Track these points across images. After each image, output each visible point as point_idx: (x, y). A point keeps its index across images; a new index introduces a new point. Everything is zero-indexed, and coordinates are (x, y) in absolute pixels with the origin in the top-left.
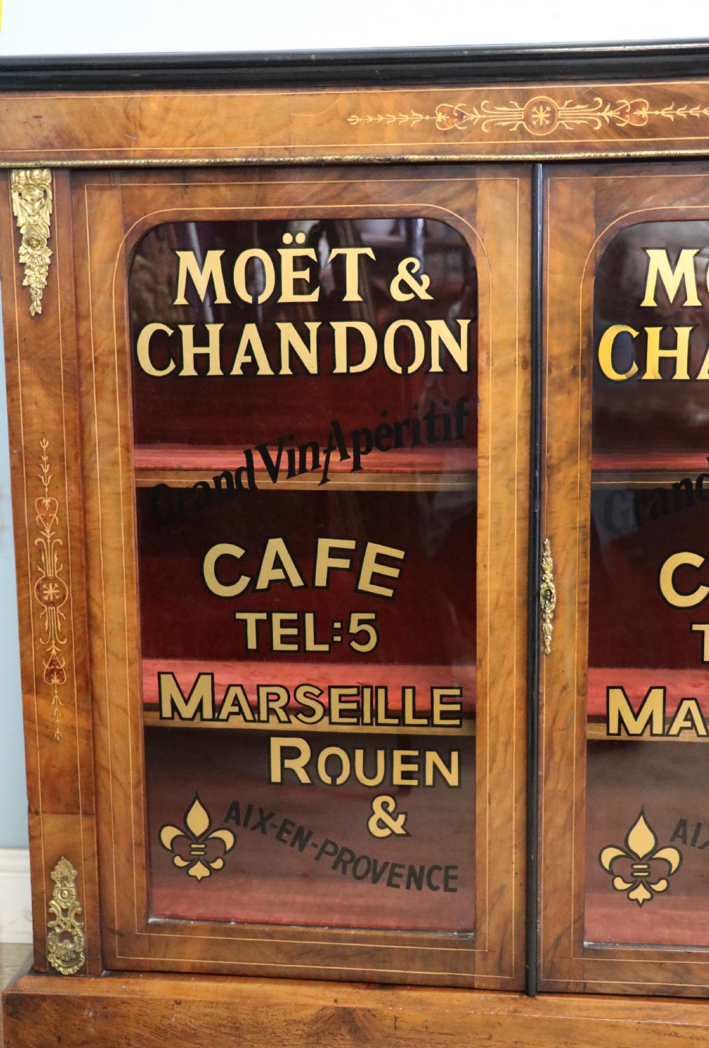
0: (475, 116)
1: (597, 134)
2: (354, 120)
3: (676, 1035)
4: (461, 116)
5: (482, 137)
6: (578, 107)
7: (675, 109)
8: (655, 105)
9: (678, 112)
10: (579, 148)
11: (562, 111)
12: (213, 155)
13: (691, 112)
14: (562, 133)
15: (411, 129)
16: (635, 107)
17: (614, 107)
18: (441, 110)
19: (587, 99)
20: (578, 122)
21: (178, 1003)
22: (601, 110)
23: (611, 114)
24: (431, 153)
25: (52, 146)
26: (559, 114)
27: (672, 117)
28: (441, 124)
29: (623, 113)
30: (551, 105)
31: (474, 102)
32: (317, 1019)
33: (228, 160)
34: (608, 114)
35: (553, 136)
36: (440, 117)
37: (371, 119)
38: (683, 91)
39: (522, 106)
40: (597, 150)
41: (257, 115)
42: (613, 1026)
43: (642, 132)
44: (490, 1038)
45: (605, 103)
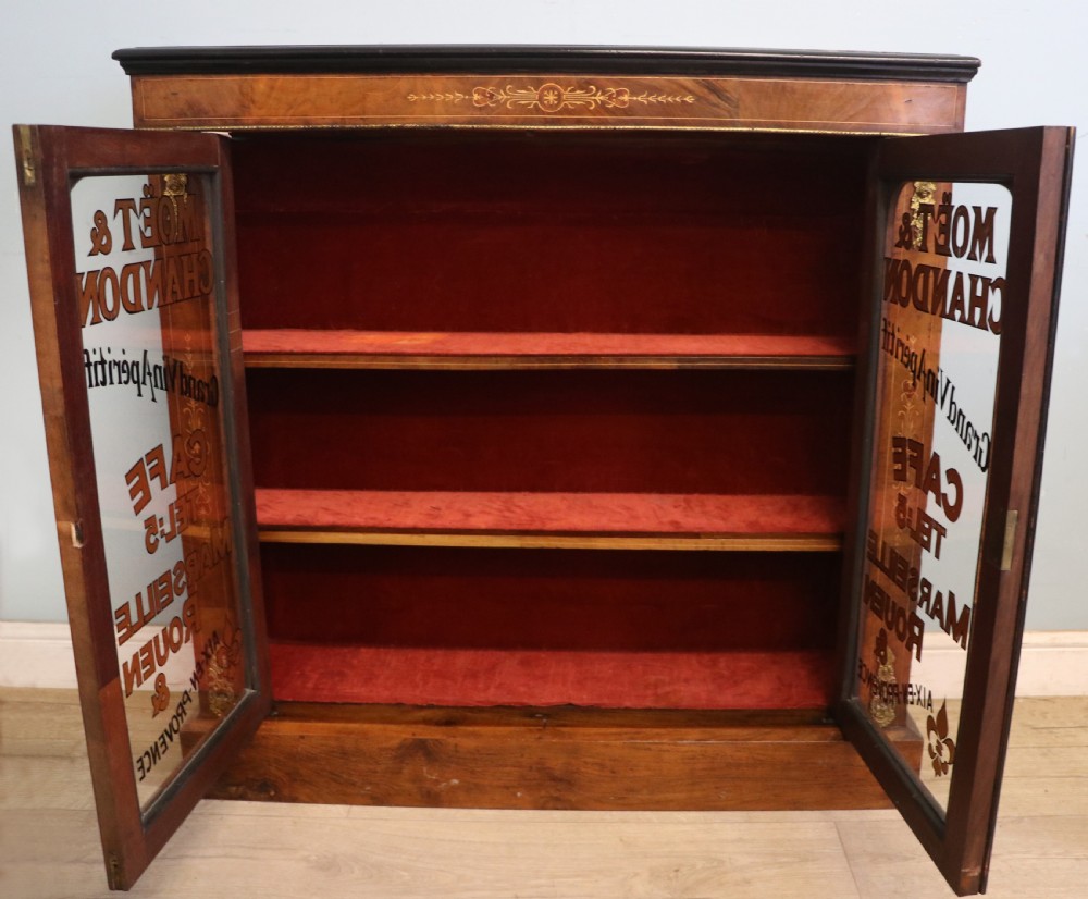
0: (502, 97)
1: (591, 112)
2: (413, 97)
3: (649, 749)
4: (491, 96)
5: (508, 112)
6: (578, 92)
7: (648, 96)
8: (633, 93)
9: (650, 99)
10: (579, 122)
11: (566, 94)
12: (307, 123)
13: (660, 99)
14: (566, 110)
15: (454, 105)
16: (620, 93)
17: (603, 93)
18: (478, 92)
19: (584, 86)
20: (578, 103)
21: (302, 737)
22: (595, 95)
23: (601, 98)
24: (469, 123)
25: (186, 115)
26: (564, 97)
27: (646, 102)
28: (477, 102)
29: (610, 97)
30: (557, 90)
31: (501, 86)
32: (400, 747)
33: (319, 126)
34: (600, 98)
35: (560, 113)
36: (476, 97)
37: (425, 97)
38: (654, 84)
39: (536, 90)
40: (592, 124)
41: (340, 93)
42: (607, 746)
43: (625, 112)
44: (522, 756)
45: (598, 90)
